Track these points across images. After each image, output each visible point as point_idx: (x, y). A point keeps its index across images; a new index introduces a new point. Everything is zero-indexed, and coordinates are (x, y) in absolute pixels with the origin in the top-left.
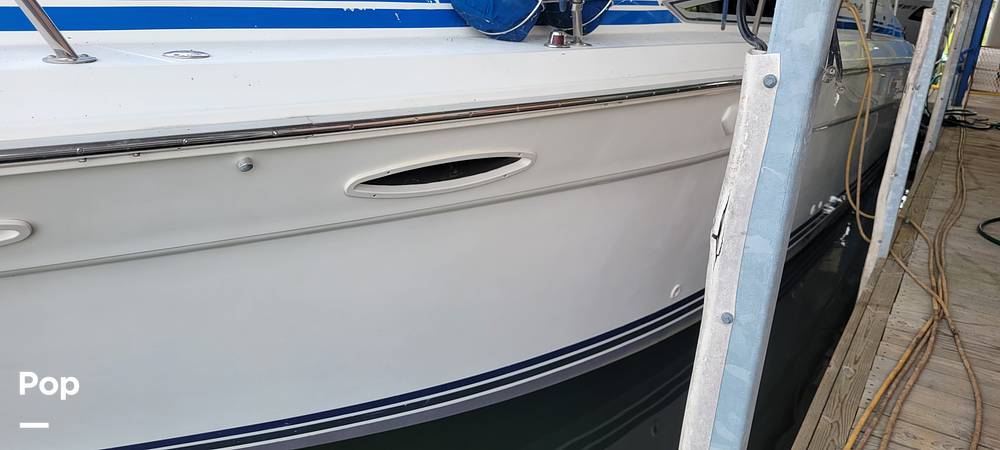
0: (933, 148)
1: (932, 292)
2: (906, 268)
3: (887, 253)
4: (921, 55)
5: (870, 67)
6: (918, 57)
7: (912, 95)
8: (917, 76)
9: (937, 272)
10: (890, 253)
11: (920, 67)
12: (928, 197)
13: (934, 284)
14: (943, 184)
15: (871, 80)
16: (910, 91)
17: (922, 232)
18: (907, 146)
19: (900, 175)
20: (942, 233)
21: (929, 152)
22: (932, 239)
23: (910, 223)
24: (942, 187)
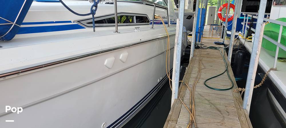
0: (193, 56)
1: (190, 112)
2: (182, 102)
3: (177, 96)
4: (178, 34)
5: (168, 36)
6: (177, 34)
7: (177, 47)
8: (177, 40)
9: (191, 103)
10: (178, 97)
11: (178, 37)
12: (191, 73)
13: (191, 108)
14: (195, 68)
15: (169, 40)
16: (176, 45)
17: (188, 87)
18: (178, 62)
19: (177, 72)
20: (194, 86)
21: (192, 57)
22: (191, 89)
23: (185, 84)
24: (195, 69)
